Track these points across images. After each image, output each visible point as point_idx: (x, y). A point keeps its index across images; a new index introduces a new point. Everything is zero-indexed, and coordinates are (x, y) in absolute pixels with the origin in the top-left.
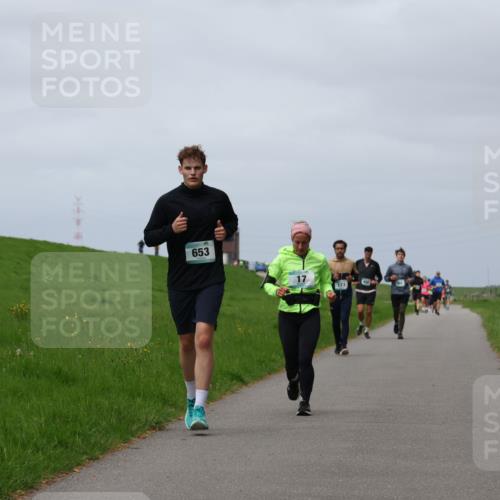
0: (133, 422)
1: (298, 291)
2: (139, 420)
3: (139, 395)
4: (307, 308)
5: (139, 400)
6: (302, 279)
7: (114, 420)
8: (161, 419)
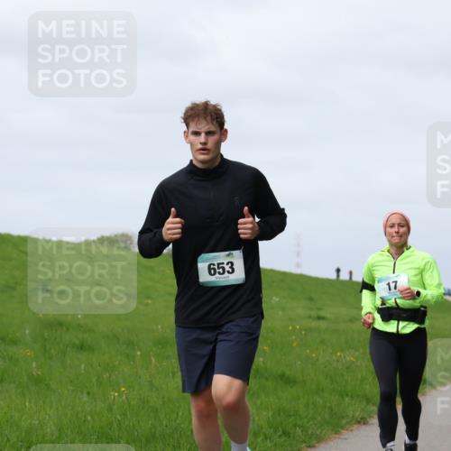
0: (343, 418)
1: (391, 303)
2: (347, 416)
3: (347, 395)
4: (408, 328)
5: (347, 399)
6: (392, 285)
7: (327, 416)
8: (365, 416)
